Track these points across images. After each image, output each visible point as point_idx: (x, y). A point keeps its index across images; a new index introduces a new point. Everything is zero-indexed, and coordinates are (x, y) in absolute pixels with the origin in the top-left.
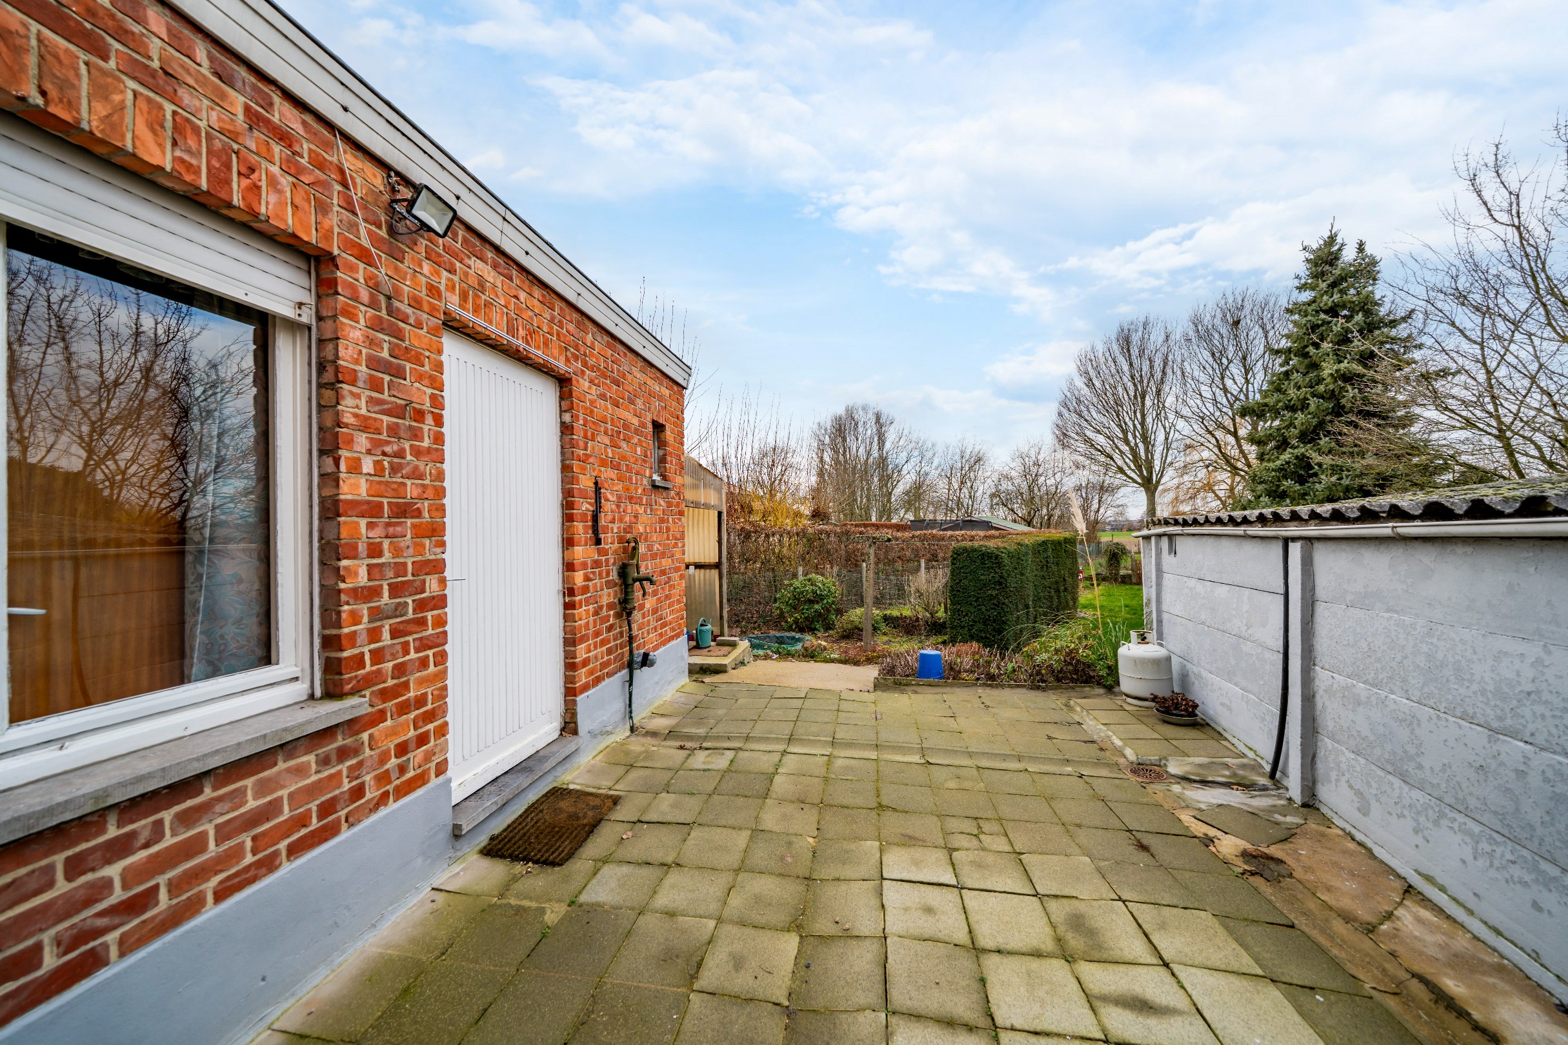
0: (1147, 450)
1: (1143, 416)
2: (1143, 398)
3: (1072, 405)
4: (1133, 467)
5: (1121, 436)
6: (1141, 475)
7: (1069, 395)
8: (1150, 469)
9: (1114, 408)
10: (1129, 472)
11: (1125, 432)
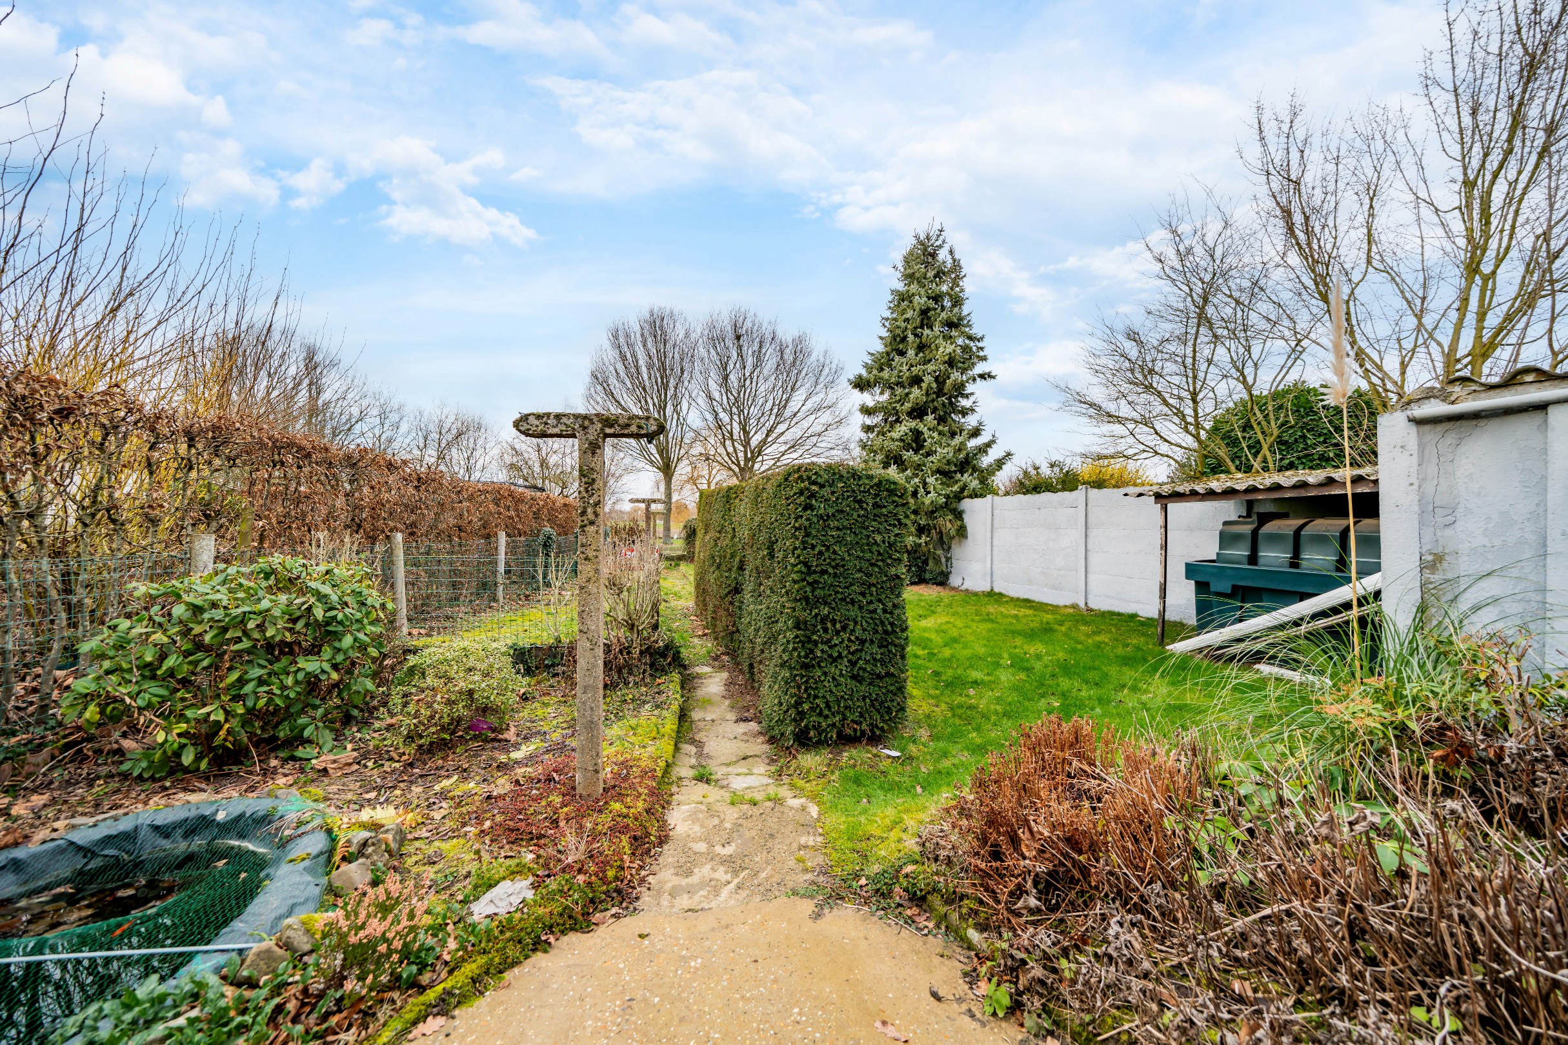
1: (665, 403)
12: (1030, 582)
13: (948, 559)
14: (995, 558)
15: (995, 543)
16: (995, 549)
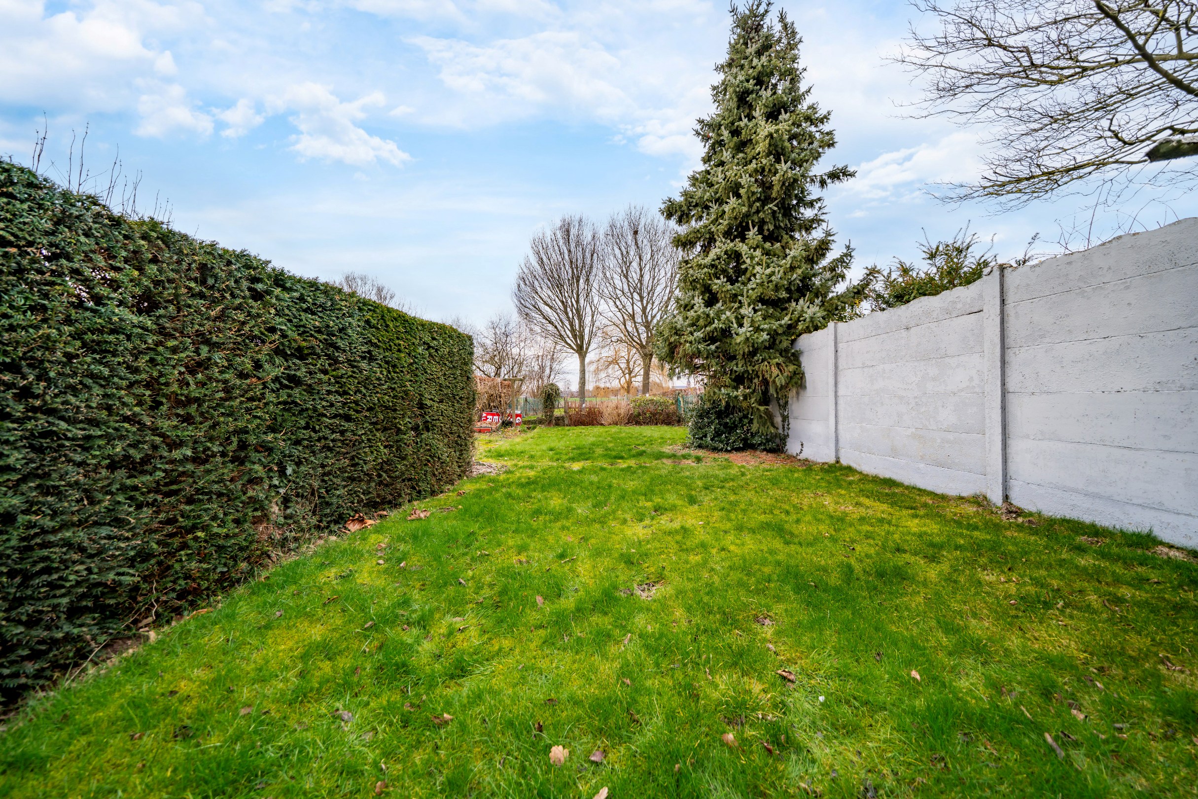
0: (580, 326)
1: (578, 296)
2: (578, 281)
3: (526, 281)
4: (570, 335)
5: (562, 308)
6: (577, 345)
7: (526, 271)
8: (582, 338)
9: (557, 285)
10: (567, 340)
11: (565, 307)
12: (894, 452)
13: (785, 418)
14: (841, 414)
15: (840, 393)
16: (841, 401)
